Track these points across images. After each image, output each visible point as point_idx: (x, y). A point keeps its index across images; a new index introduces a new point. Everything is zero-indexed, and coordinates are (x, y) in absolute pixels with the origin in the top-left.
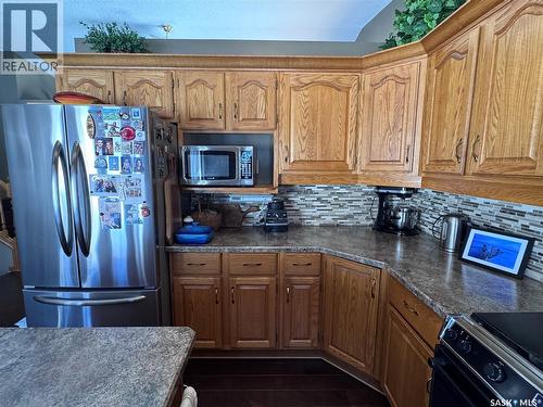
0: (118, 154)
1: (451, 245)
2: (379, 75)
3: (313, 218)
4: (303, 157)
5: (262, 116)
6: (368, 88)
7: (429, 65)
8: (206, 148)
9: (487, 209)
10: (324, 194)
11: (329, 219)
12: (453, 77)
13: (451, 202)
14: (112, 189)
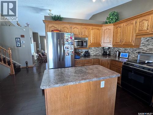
0: (69, 42)
1: (117, 56)
2: (105, 28)
3: (92, 54)
4: (93, 42)
5: (86, 35)
6: (103, 30)
7: (114, 27)
8: (77, 41)
9: (122, 50)
10: (94, 49)
11: (95, 54)
12: (119, 30)
13: (116, 49)
14: (68, 48)
